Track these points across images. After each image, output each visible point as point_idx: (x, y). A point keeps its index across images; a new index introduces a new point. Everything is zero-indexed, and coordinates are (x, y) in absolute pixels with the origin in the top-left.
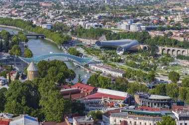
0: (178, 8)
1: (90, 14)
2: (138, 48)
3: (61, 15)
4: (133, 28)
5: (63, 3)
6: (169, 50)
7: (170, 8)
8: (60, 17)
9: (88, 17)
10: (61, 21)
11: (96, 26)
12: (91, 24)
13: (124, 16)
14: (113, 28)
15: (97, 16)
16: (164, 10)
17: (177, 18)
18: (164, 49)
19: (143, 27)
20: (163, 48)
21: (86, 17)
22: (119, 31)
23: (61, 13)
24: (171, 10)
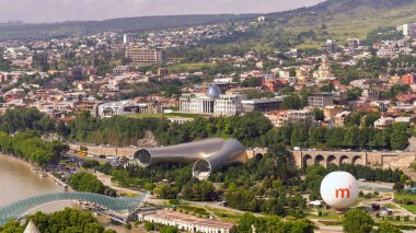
0: (308, 44)
1: (96, 79)
2: (242, 159)
3: (17, 85)
4: (223, 108)
5: (11, 50)
6: (331, 158)
7: (290, 45)
8: (15, 90)
9: (91, 86)
10: (20, 102)
11: (126, 109)
12: (113, 105)
13: (182, 77)
14: (169, 111)
15: (115, 83)
16: (277, 52)
17: (320, 72)
18: (308, 157)
19: (248, 103)
20: (305, 153)
21: (85, 87)
22: (186, 119)
23: (15, 81)
24: (295, 50)
